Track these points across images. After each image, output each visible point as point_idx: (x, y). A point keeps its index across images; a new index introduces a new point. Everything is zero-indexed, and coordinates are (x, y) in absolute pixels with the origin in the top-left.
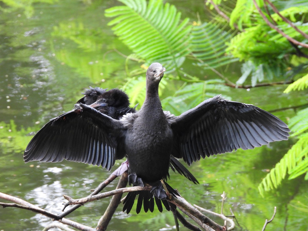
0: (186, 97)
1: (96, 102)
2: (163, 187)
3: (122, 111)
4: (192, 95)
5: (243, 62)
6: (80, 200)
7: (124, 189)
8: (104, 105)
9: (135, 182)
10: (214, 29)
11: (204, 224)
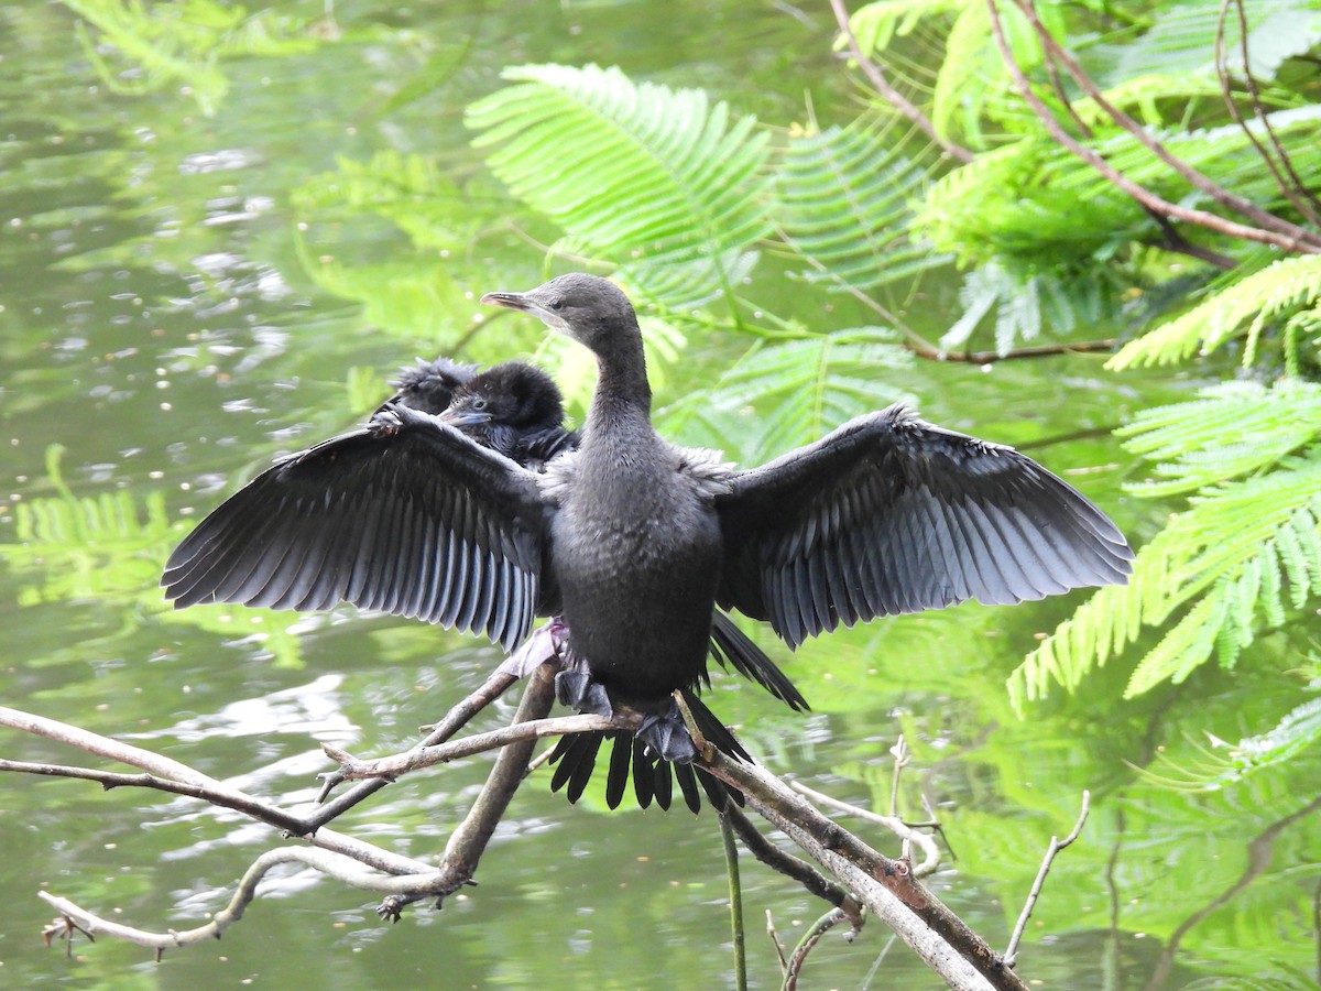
0: (760, 389)
1: (449, 410)
2: (680, 717)
3: (537, 439)
4: (777, 384)
5: (970, 267)
6: (383, 765)
7: (541, 725)
8: (478, 418)
9: (580, 697)
10: (866, 151)
11: (829, 853)
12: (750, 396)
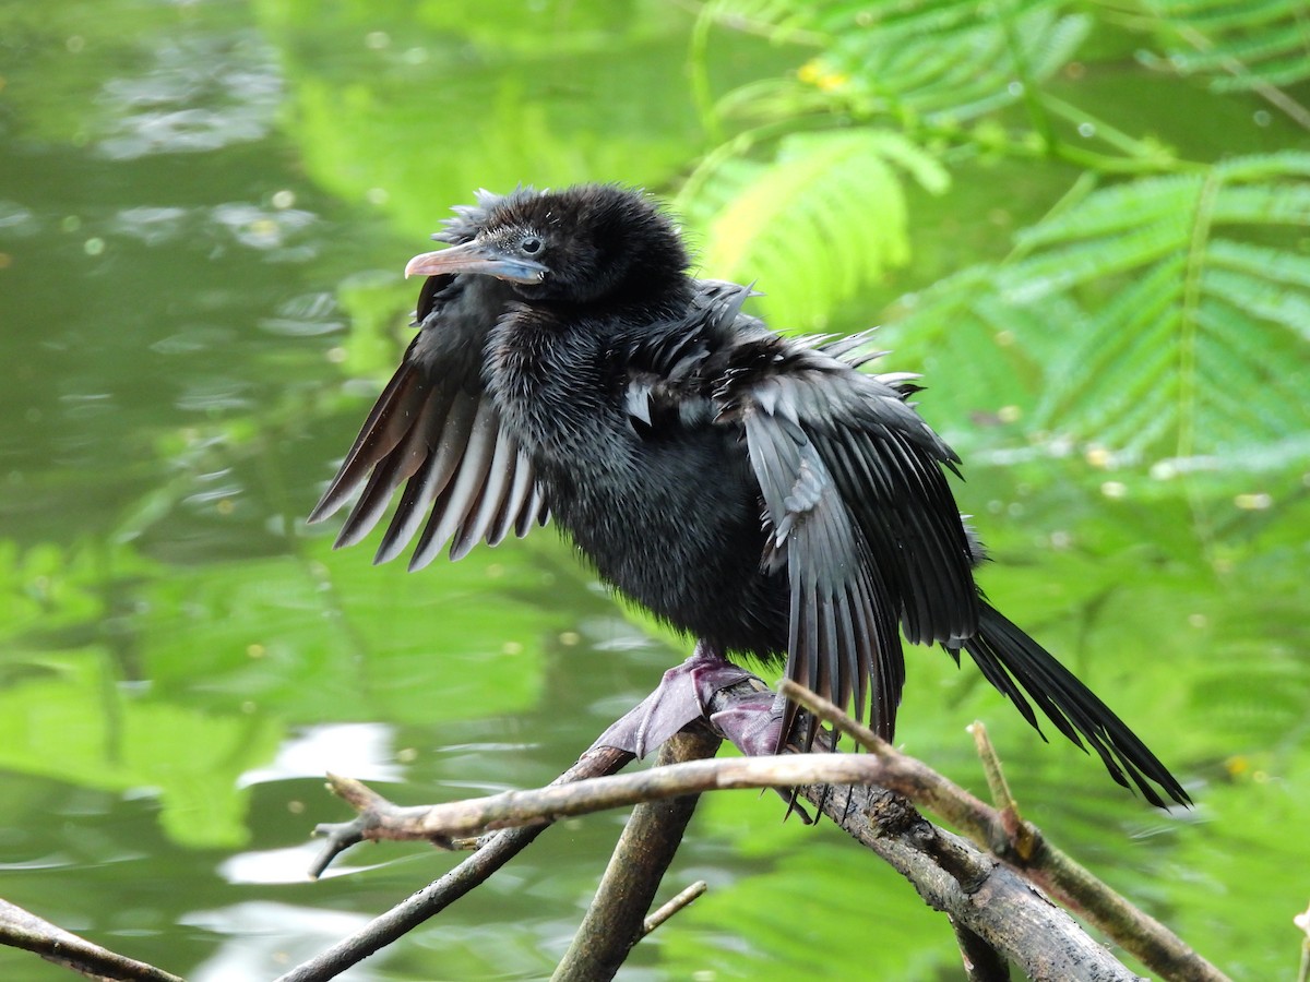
1: (473, 243)
7: (727, 769)
12: (1067, 277)
